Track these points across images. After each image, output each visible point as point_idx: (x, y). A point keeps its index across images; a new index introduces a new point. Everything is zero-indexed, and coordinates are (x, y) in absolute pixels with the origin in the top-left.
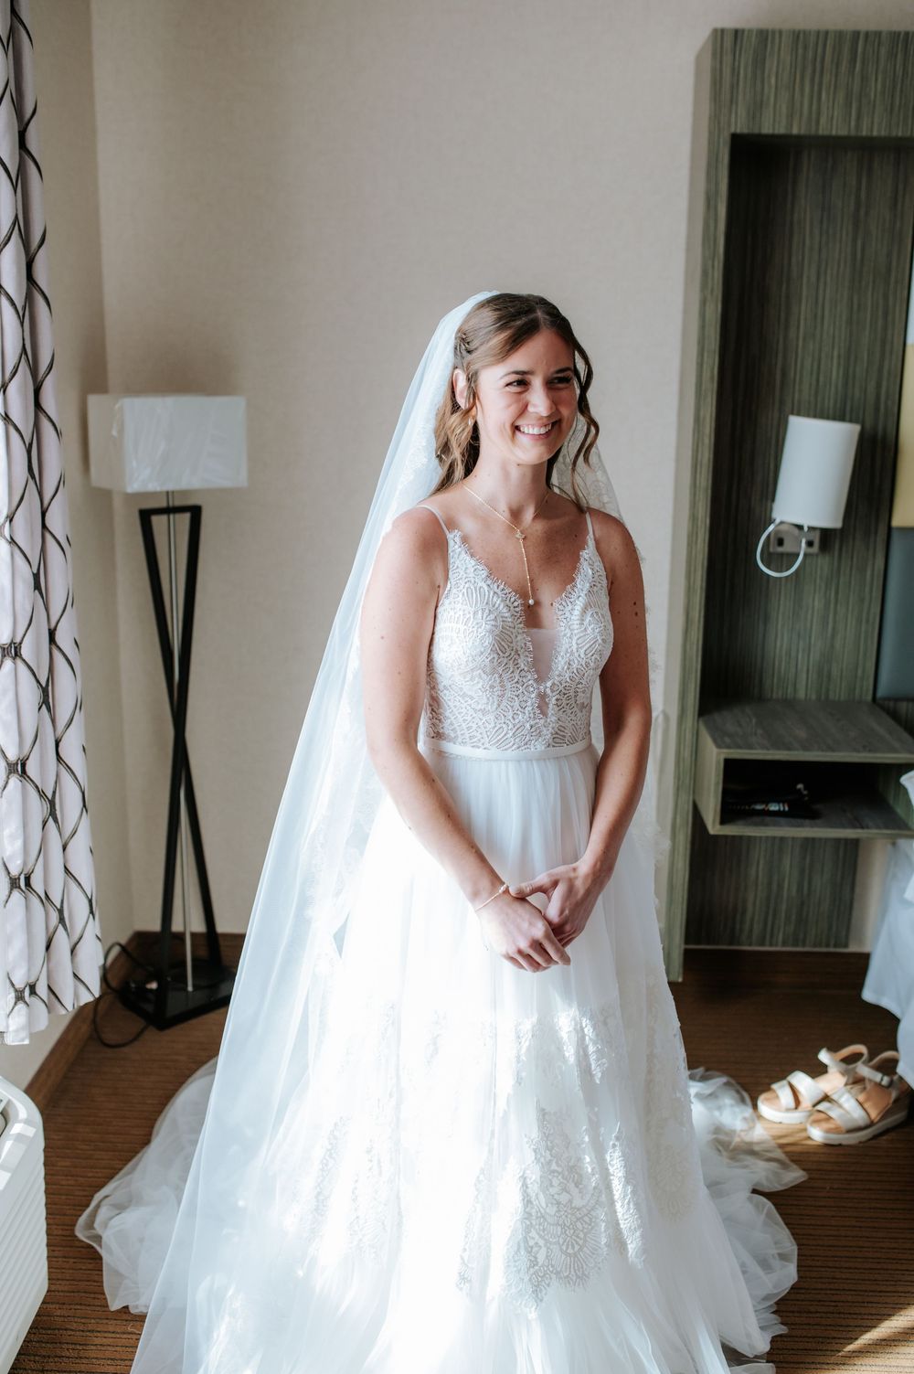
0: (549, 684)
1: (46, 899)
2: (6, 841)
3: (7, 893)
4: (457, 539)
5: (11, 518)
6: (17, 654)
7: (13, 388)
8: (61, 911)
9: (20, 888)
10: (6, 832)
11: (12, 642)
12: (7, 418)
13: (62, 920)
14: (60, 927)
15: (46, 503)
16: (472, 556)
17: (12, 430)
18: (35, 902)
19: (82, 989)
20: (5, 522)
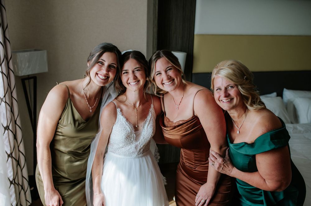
0: (139, 142)
1: (18, 184)
2: (9, 173)
3: (10, 185)
4: (119, 111)
5: (5, 96)
6: (9, 129)
7: (3, 65)
8: (22, 186)
9: (13, 183)
10: (9, 171)
11: (7, 126)
12: (2, 73)
13: (22, 188)
14: (22, 190)
15: (12, 90)
16: (122, 115)
17: (3, 75)
18: (16, 185)
19: (28, 203)
20: (4, 97)
